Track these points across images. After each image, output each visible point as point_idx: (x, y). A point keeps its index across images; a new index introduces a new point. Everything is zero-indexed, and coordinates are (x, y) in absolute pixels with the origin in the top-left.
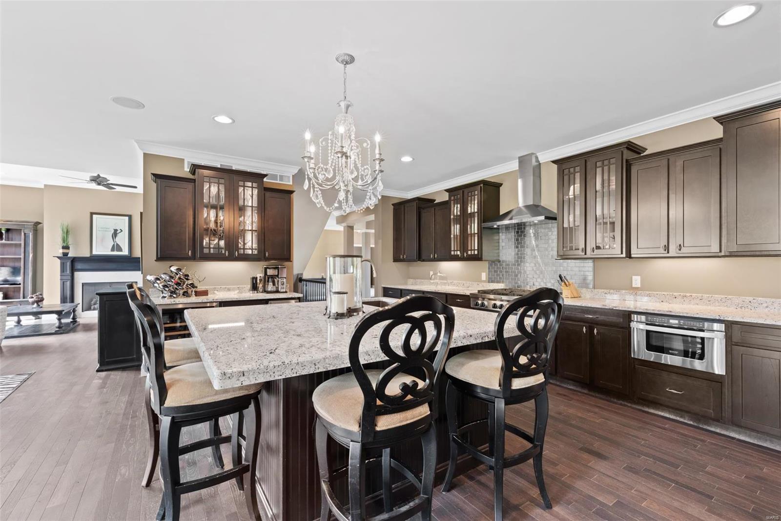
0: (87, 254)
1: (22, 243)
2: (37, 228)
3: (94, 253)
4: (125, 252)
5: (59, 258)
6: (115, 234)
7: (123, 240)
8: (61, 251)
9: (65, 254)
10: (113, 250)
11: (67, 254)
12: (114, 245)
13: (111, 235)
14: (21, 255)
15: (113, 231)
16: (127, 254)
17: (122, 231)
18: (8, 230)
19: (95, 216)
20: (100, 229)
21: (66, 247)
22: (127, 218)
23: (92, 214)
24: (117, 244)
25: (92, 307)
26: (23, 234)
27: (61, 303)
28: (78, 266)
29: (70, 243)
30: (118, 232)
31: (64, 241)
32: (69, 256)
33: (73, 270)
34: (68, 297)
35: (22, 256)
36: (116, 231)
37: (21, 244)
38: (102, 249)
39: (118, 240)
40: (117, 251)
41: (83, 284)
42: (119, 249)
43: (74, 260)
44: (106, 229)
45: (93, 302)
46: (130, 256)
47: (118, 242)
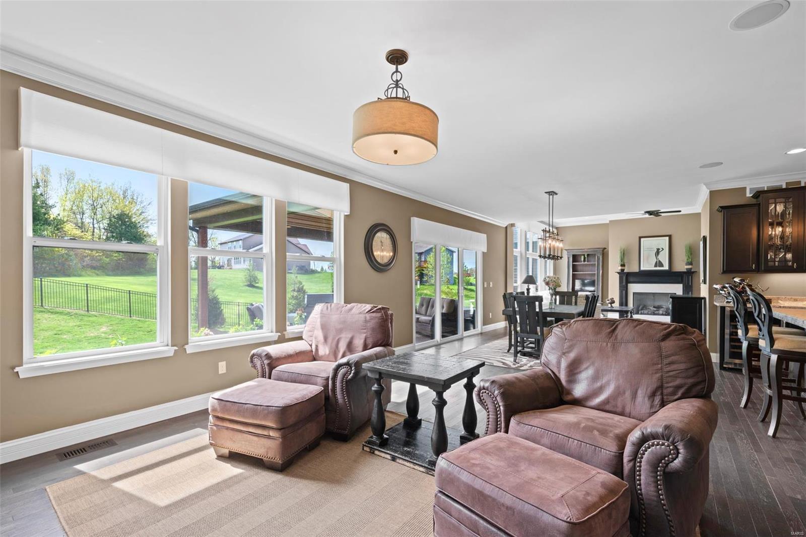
0: (636, 270)
2: (604, 253)
3: (642, 268)
4: (666, 267)
5: (618, 273)
6: (658, 252)
7: (664, 258)
8: (620, 268)
9: (622, 270)
10: (656, 266)
11: (624, 270)
12: (657, 262)
13: (654, 253)
14: (595, 271)
15: (656, 250)
16: (668, 269)
17: (663, 249)
18: (588, 255)
19: (642, 239)
20: (647, 250)
21: (623, 265)
22: (667, 238)
23: (640, 238)
24: (659, 261)
25: (640, 312)
26: (596, 257)
27: (620, 306)
28: (631, 279)
29: (625, 262)
30: (660, 251)
31: (622, 261)
32: (625, 271)
33: (628, 282)
34: (624, 301)
35: (596, 273)
36: (658, 249)
37: (595, 264)
38: (648, 265)
39: (660, 257)
40: (659, 266)
41: (634, 293)
42: (661, 265)
43: (628, 274)
44: (650, 249)
45: (640, 308)
46: (670, 271)
47: (660, 259)
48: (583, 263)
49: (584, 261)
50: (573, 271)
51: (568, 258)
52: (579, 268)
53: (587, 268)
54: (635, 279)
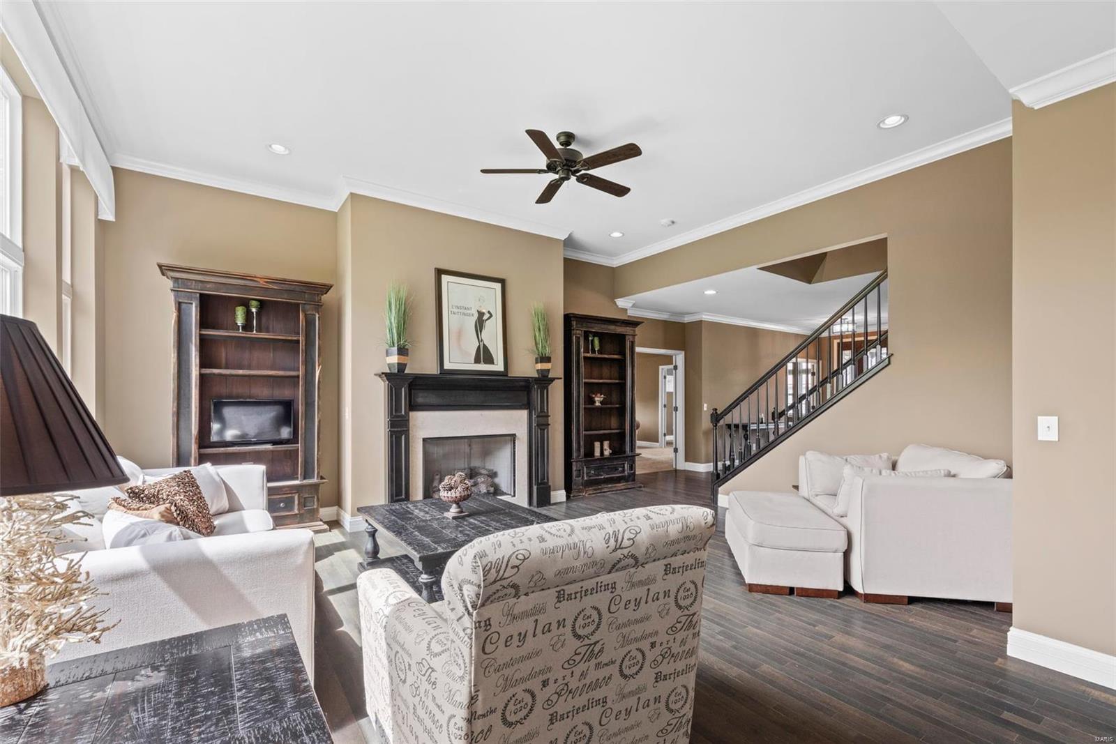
0: (431, 368)
1: (301, 338)
3: (447, 366)
4: (499, 366)
5: (386, 376)
6: (480, 324)
7: (493, 336)
10: (477, 361)
11: (406, 366)
12: (479, 347)
13: (473, 324)
15: (476, 315)
16: (501, 368)
17: (491, 316)
19: (445, 278)
20: (455, 310)
22: (498, 286)
23: (441, 274)
24: (484, 345)
26: (302, 315)
28: (420, 397)
29: (412, 339)
30: (485, 318)
31: (396, 337)
32: (406, 372)
33: (411, 407)
35: (301, 373)
36: (481, 314)
37: (298, 342)
38: (460, 359)
39: (486, 336)
40: (485, 363)
42: (488, 357)
44: (463, 311)
46: (507, 376)
47: (485, 343)
48: (241, 333)
49: (247, 327)
50: (203, 365)
51: (179, 306)
52: (223, 354)
53: (258, 355)
54: (432, 398)
